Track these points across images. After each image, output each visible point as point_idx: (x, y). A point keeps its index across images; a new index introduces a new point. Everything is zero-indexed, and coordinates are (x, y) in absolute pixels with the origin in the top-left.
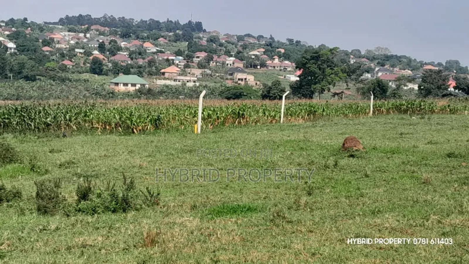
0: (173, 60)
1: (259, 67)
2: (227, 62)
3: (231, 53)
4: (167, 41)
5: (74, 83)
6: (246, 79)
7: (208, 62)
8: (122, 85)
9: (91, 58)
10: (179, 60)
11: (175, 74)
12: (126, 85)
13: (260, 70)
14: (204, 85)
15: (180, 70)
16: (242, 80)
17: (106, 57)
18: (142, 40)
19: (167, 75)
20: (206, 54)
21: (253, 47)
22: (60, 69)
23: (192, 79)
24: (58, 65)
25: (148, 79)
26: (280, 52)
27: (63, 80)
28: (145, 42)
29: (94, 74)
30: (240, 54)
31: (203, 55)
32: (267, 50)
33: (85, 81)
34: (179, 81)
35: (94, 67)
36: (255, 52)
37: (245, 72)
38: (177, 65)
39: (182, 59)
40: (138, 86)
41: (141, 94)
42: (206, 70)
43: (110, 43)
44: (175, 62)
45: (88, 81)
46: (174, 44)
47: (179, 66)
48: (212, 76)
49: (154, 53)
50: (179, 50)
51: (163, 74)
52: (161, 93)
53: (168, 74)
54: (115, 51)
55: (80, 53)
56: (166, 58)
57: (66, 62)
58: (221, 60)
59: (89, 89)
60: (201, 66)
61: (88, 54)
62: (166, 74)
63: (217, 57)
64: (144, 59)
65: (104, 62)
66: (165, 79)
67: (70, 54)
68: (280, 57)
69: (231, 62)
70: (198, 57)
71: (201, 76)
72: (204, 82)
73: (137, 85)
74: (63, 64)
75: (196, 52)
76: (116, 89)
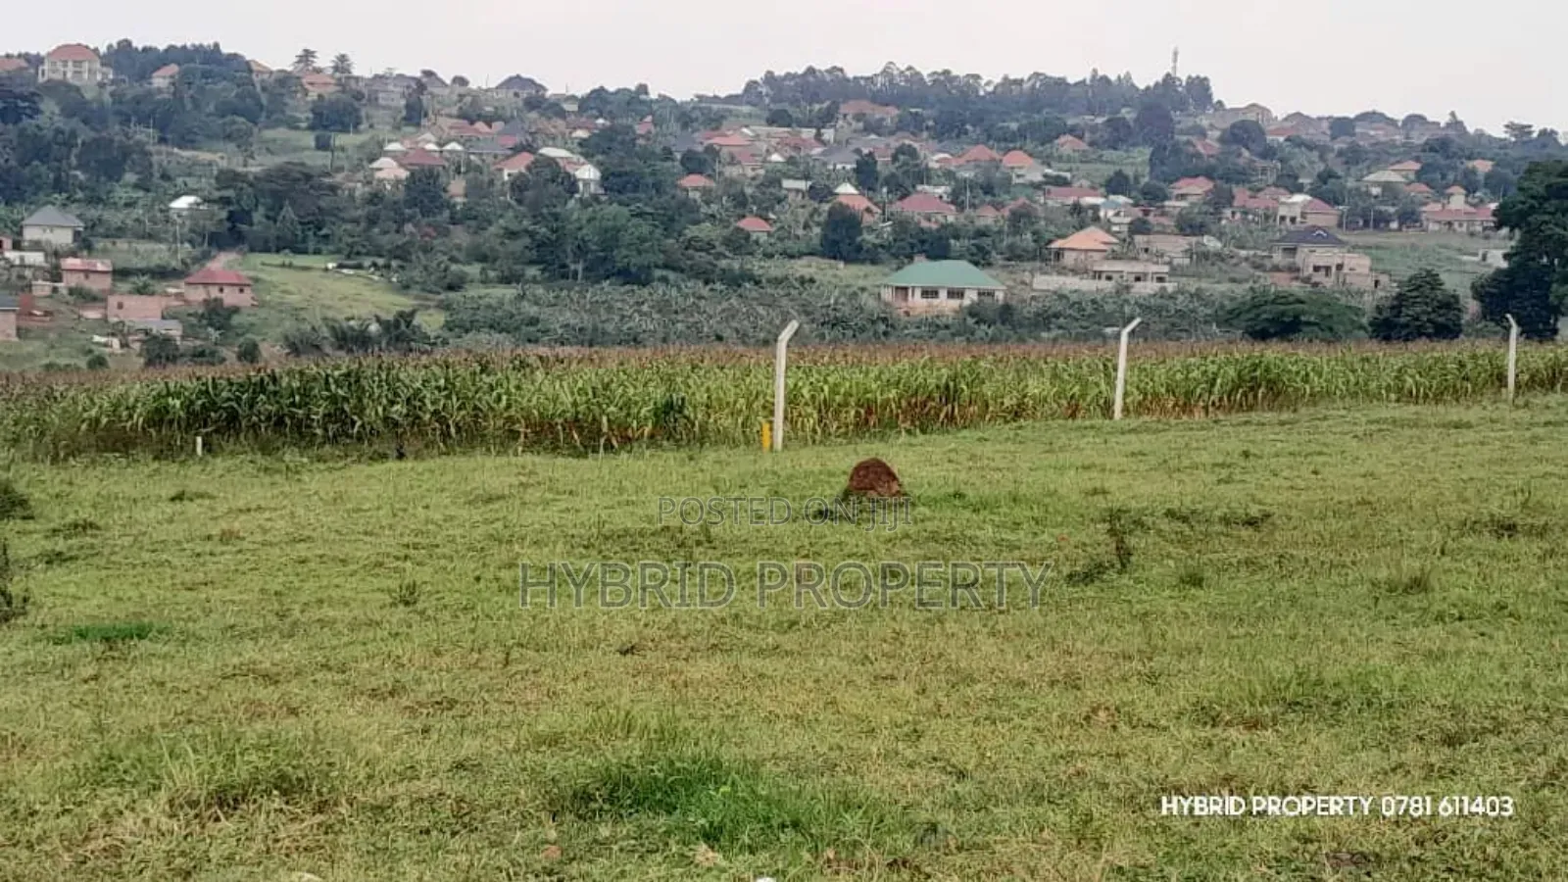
0: (1095, 208)
1: (1394, 225)
2: (1282, 211)
3: (1301, 181)
4: (1084, 146)
5: (769, 290)
6: (1340, 267)
7: (1217, 213)
8: (918, 293)
9: (826, 207)
10: (1117, 209)
11: (1097, 256)
12: (930, 293)
13: (1396, 238)
14: (1193, 290)
15: (1114, 240)
16: (1328, 269)
17: (876, 204)
18: (1003, 145)
19: (1069, 259)
20: (1210, 185)
21: (1382, 155)
22: (727, 242)
23: (1154, 268)
24: (726, 232)
25: (1004, 275)
26: (1474, 172)
27: (735, 281)
28: (1008, 150)
29: (835, 258)
30: (1332, 181)
31: (1197, 189)
32: (1428, 165)
33: (802, 281)
34: (1109, 278)
35: (836, 237)
36: (1390, 176)
37: (1340, 243)
38: (1107, 227)
39: (1126, 204)
40: (971, 297)
41: (977, 323)
42: (1206, 239)
43: (895, 158)
44: (1102, 214)
45: (812, 281)
46: (1108, 154)
47: (1115, 228)
48: (1223, 260)
49: (1037, 186)
50: (1119, 173)
51: (1059, 253)
52: (1044, 320)
53: (1074, 255)
54: (908, 183)
55: (798, 191)
56: (1070, 201)
57: (751, 224)
58: (1264, 200)
59: (810, 309)
60: (1188, 226)
61: (820, 193)
62: (1067, 254)
63: (1248, 193)
64: (998, 206)
65: (868, 219)
66: (1063, 271)
67: (767, 196)
68: (1470, 189)
69: (1297, 212)
70: (1183, 197)
71: (1187, 261)
72: (1192, 281)
73: (967, 294)
74: (739, 230)
75: (1177, 180)
76: (900, 307)
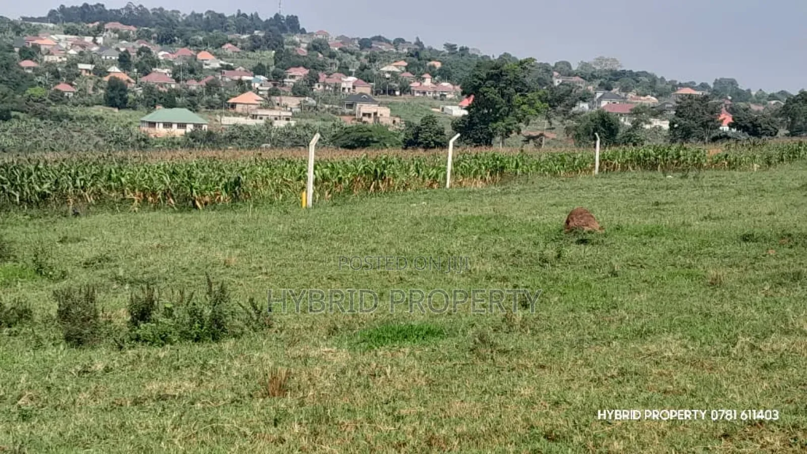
0: (249, 82)
1: (398, 93)
2: (344, 85)
3: (350, 70)
4: (238, 50)
5: (78, 123)
6: (375, 114)
7: (311, 85)
8: (161, 125)
9: (106, 79)
10: (260, 82)
11: (253, 107)
12: (168, 125)
13: (399, 98)
14: (305, 125)
15: (262, 99)
16: (369, 115)
17: (132, 78)
18: (195, 48)
19: (239, 108)
20: (307, 72)
21: (388, 58)
22: (52, 98)
23: (283, 114)
24: (49, 92)
25: (206, 115)
26: (434, 67)
27: (58, 119)
28: (200, 51)
29: (112, 106)
30: (366, 70)
31: (300, 73)
32: (411, 64)
33: (97, 119)
34: (261, 118)
35: (112, 95)
36: (391, 68)
37: (374, 102)
38: (257, 91)
39: (264, 81)
40: (190, 128)
41: (195, 141)
42: (307, 98)
43: (139, 54)
44: (253, 85)
45: (102, 118)
46: (250, 54)
47: (261, 93)
48: (317, 110)
49: (216, 70)
50: (260, 64)
51: (233, 106)
52: (231, 138)
53: (241, 106)
54: (148, 67)
55: (87, 70)
56: (237, 78)
57: (63, 87)
58: (333, 80)
59: (103, 134)
60: (297, 92)
61: (100, 72)
62: (237, 105)
63: (325, 76)
64: (198, 80)
65: (129, 85)
66: (237, 114)
67: (70, 72)
68: (433, 76)
69: (351, 86)
70: (293, 77)
71: (298, 110)
72: (303, 120)
73: (188, 126)
74: (57, 91)
75: (289, 68)
76: (152, 132)
